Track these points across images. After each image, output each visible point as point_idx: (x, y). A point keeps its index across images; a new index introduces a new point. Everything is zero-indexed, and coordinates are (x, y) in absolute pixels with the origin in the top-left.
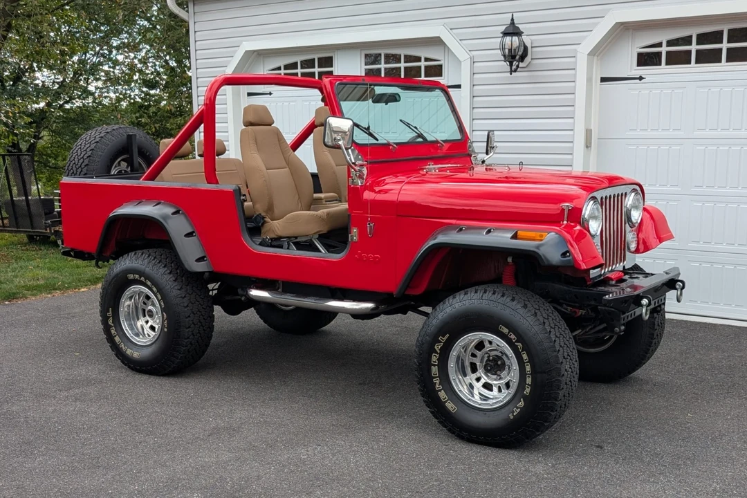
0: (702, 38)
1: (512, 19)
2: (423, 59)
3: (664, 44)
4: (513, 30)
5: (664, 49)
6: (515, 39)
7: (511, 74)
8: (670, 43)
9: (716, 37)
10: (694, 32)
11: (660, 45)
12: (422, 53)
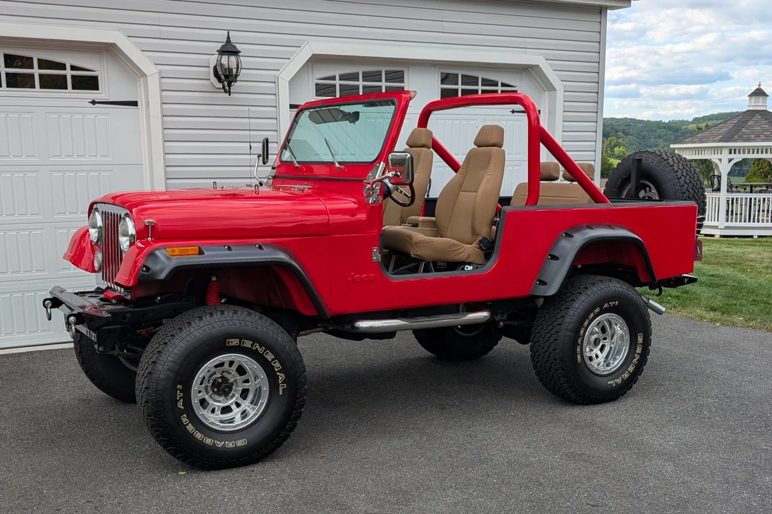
0: (367, 76)
1: (228, 37)
2: (68, 67)
3: (337, 78)
4: (229, 49)
5: (338, 82)
6: (233, 58)
7: (230, 95)
8: (342, 77)
9: (375, 76)
10: (360, 70)
11: (333, 78)
12: (68, 60)
